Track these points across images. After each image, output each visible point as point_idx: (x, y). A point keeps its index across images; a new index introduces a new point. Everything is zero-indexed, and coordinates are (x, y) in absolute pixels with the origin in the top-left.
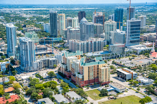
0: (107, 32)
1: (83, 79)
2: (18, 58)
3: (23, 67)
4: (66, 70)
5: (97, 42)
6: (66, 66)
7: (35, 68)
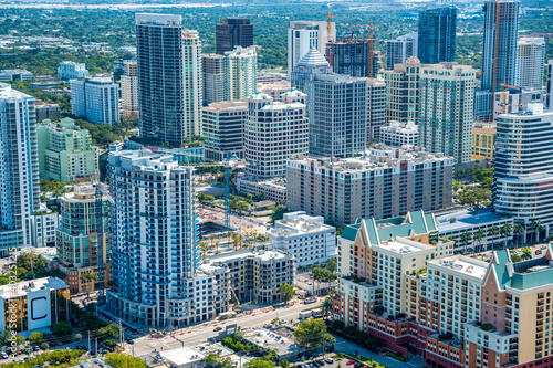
0: (430, 115)
1: (513, 354)
2: (78, 255)
3: (141, 306)
4: (379, 309)
5: (428, 167)
6: (374, 288)
7: (201, 304)
